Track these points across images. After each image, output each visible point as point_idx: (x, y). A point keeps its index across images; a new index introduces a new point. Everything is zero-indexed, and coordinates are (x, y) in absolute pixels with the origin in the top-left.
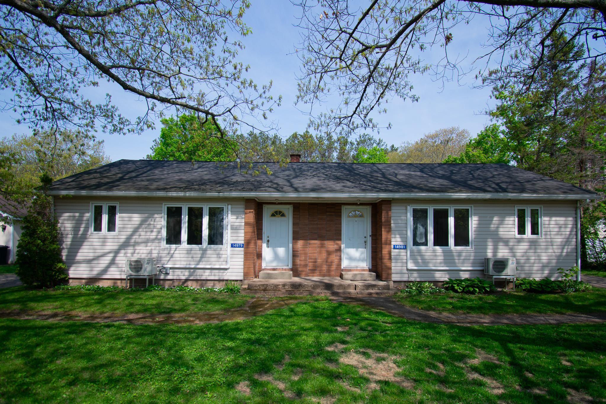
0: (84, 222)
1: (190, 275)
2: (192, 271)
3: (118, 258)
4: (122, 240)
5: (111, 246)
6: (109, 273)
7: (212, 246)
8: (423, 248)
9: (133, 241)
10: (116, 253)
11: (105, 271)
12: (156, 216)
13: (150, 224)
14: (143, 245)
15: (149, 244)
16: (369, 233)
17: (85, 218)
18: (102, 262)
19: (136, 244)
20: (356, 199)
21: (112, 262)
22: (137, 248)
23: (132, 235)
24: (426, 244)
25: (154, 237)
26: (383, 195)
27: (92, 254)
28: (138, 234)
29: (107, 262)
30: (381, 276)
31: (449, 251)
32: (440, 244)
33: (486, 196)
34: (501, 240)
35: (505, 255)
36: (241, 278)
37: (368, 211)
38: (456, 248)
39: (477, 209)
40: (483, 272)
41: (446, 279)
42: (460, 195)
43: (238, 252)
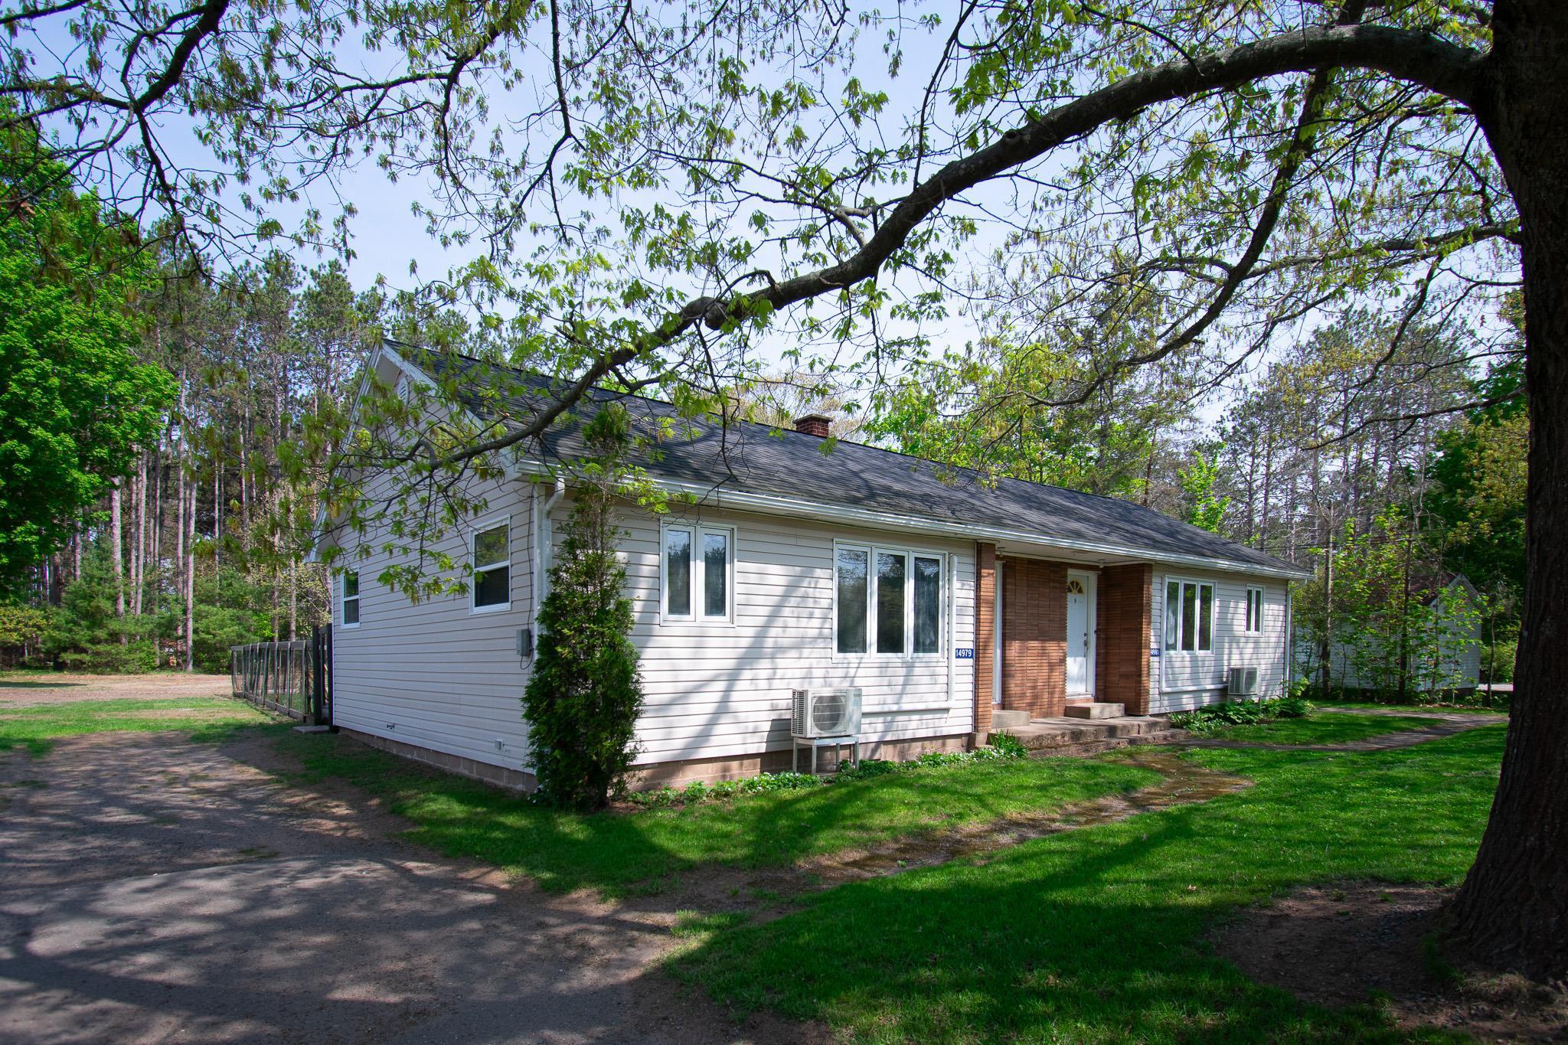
0: (644, 583)
1: (885, 732)
2: (889, 718)
3: (735, 696)
4: (745, 642)
5: (719, 657)
6: (714, 740)
7: (921, 655)
8: (1172, 652)
9: (769, 643)
10: (733, 677)
11: (704, 736)
12: (818, 572)
13: (805, 597)
14: (794, 653)
15: (806, 652)
16: (1093, 627)
17: (645, 570)
18: (693, 709)
19: (779, 649)
20: (1095, 558)
21: (723, 708)
22: (780, 663)
23: (766, 627)
24: (1173, 646)
25: (814, 633)
26: (1149, 554)
27: (669, 688)
28: (780, 622)
29: (711, 708)
30: (1133, 708)
31: (1194, 660)
32: (1188, 645)
33: (1242, 567)
34: (1234, 639)
35: (1235, 663)
36: (968, 729)
37: (1090, 582)
38: (1200, 653)
39: (1218, 588)
40: (1223, 692)
41: (1191, 707)
42: (1223, 564)
43: (964, 669)
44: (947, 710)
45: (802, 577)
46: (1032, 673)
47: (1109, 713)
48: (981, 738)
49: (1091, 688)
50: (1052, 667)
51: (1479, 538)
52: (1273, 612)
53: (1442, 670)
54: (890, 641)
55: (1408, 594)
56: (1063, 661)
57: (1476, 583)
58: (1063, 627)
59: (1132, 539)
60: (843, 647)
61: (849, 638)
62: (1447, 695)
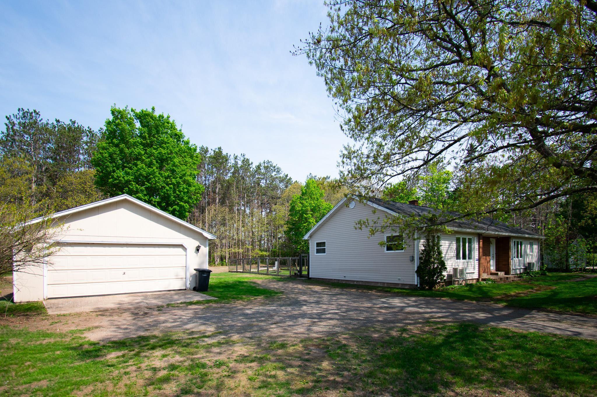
7: (469, 260)
8: (515, 259)
12: (453, 242)
13: (451, 248)
14: (450, 260)
16: (495, 252)
19: (448, 259)
22: (448, 262)
25: (452, 255)
26: (510, 234)
28: (448, 253)
30: (507, 272)
31: (519, 260)
32: (518, 257)
33: (531, 236)
34: (527, 255)
35: (528, 261)
36: (477, 277)
37: (493, 241)
38: (520, 259)
39: (524, 242)
40: (525, 269)
41: (518, 273)
42: (527, 236)
43: (477, 263)
44: (474, 273)
45: (451, 244)
46: (484, 264)
47: (501, 274)
48: (480, 279)
49: (495, 268)
50: (488, 262)
51: (588, 224)
52: (535, 247)
53: (579, 262)
54: (464, 258)
55: (567, 241)
56: (490, 261)
57: (586, 237)
58: (490, 253)
59: (506, 231)
60: (457, 259)
61: (458, 257)
62: (581, 269)
